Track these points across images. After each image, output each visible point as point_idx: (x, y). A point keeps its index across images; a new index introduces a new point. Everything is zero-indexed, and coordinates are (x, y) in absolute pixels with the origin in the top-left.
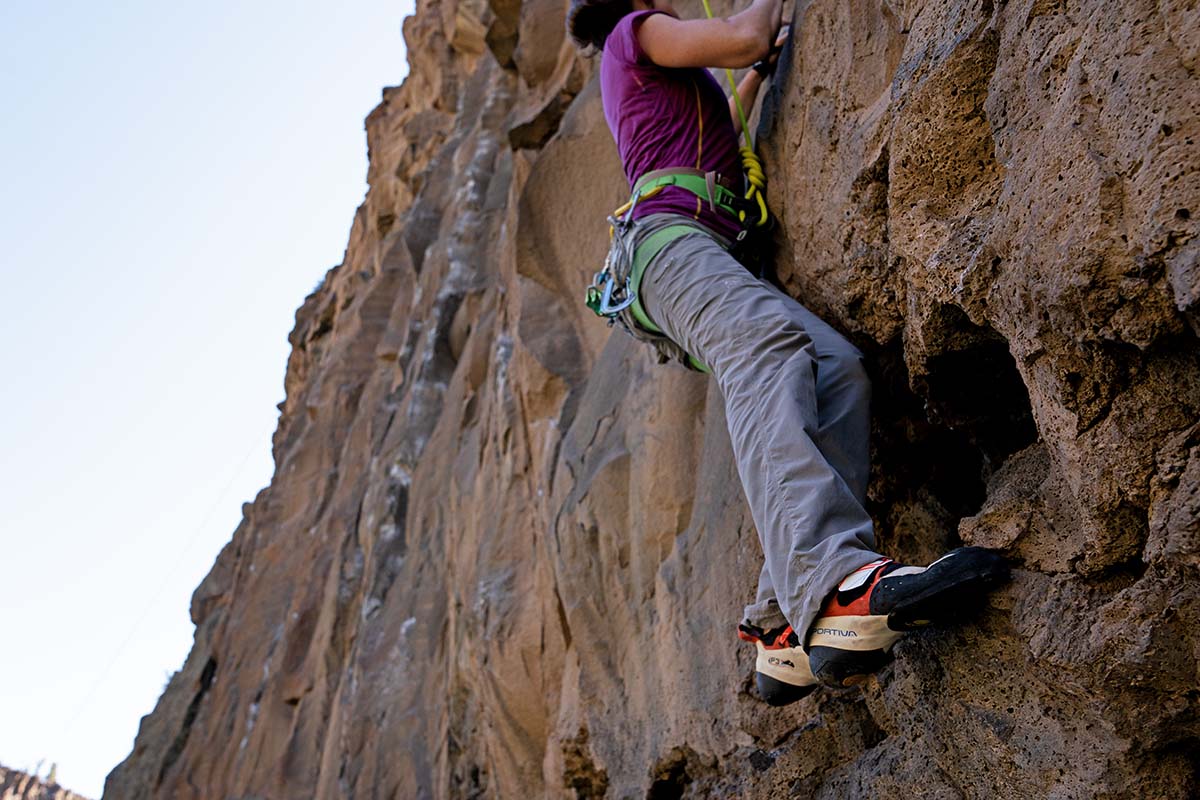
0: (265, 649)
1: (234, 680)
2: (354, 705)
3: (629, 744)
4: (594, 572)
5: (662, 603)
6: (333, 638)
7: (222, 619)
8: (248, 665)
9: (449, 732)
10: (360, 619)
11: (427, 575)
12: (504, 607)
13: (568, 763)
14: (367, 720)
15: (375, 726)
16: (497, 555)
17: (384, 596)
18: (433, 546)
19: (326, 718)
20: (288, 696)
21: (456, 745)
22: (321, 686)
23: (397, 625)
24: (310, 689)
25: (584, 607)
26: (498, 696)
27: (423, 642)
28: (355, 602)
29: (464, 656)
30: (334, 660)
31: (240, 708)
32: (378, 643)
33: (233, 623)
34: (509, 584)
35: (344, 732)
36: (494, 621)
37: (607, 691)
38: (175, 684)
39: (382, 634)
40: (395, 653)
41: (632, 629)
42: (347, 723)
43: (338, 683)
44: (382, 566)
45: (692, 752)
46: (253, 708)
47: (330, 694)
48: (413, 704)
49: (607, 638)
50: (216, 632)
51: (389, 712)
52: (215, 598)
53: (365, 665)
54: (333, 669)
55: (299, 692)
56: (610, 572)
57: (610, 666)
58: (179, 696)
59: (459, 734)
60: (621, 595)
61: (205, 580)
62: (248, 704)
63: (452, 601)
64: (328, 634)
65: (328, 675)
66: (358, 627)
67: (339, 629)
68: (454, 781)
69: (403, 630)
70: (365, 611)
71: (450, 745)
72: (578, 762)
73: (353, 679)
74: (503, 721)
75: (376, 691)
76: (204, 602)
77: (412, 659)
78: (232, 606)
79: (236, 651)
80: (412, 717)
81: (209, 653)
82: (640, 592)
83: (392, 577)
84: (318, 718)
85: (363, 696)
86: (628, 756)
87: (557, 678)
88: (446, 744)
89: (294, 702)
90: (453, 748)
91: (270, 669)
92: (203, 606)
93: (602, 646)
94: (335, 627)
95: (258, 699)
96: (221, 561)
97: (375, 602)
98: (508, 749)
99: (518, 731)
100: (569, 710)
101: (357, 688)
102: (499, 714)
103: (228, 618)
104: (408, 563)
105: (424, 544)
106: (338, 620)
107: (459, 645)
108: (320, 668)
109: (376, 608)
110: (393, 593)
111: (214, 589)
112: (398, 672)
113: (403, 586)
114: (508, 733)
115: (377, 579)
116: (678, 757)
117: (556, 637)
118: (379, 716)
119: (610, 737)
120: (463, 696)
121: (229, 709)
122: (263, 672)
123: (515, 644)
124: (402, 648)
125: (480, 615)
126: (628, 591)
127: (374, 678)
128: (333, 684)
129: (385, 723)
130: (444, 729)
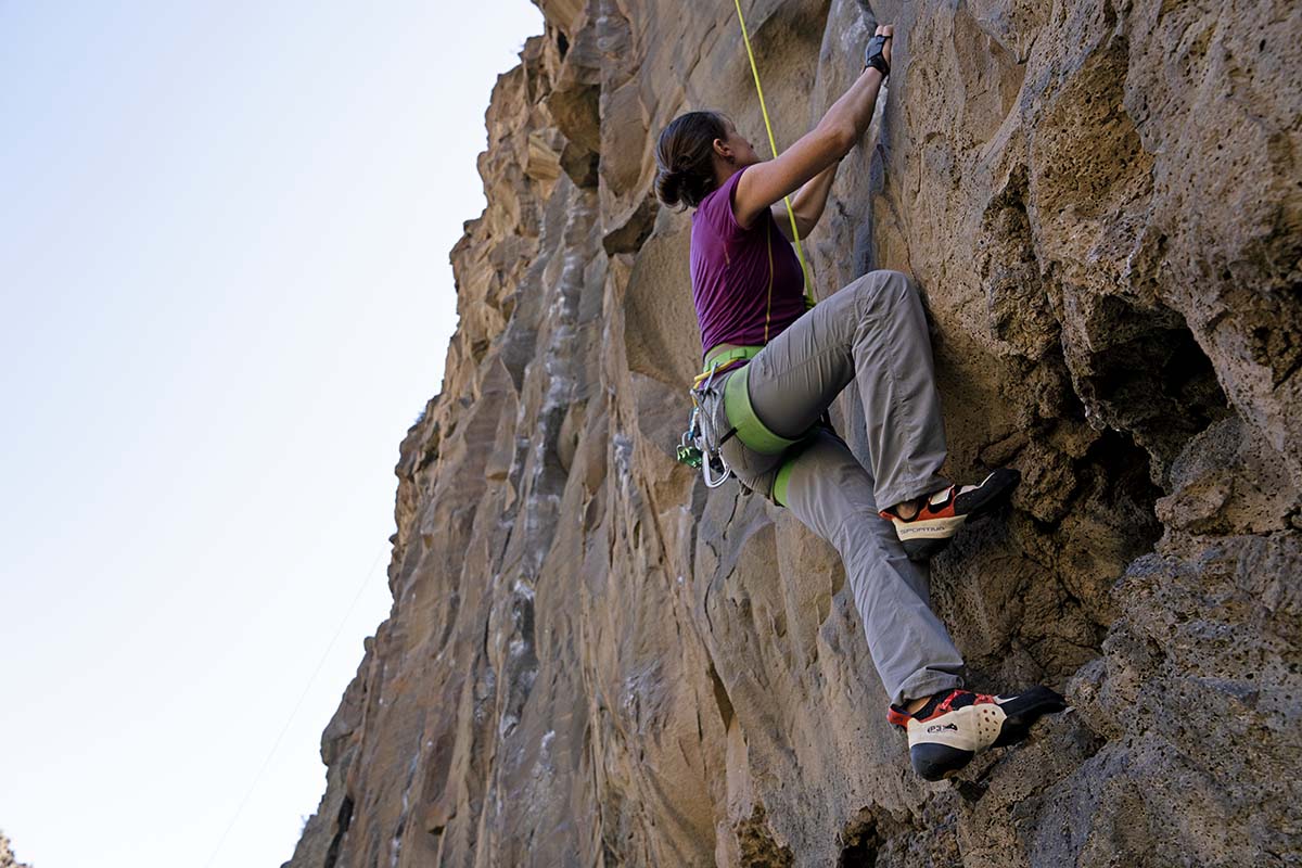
0: (402, 782)
1: (373, 817)
2: (501, 828)
3: (810, 815)
4: (751, 645)
5: (828, 664)
6: (472, 760)
7: (354, 757)
8: (387, 799)
9: (603, 842)
10: (498, 739)
11: (562, 685)
12: (655, 700)
13: (744, 847)
14: (516, 840)
15: (524, 846)
16: (641, 648)
17: (520, 712)
18: (565, 656)
19: (472, 844)
20: (431, 825)
21: (612, 855)
22: (464, 812)
23: (537, 739)
24: (453, 816)
25: (744, 682)
26: (659, 790)
27: (565, 754)
28: (490, 723)
29: (613, 762)
30: (475, 783)
31: (382, 845)
32: (519, 760)
33: (367, 758)
34: (657, 676)
35: (493, 856)
36: (647, 715)
37: (778, 764)
38: (312, 828)
39: (522, 751)
40: (538, 768)
41: (799, 696)
42: (496, 846)
43: (481, 807)
44: (515, 682)
45: (882, 810)
46: (395, 843)
47: (474, 818)
48: (561, 819)
49: (772, 711)
50: (350, 770)
51: (537, 830)
52: (344, 737)
53: (508, 784)
54: (475, 794)
55: (443, 820)
56: (768, 642)
57: (778, 739)
58: (319, 838)
59: (615, 842)
60: (782, 664)
61: (333, 719)
62: (392, 838)
63: (594, 706)
64: (467, 756)
65: (470, 800)
66: (496, 749)
67: (478, 751)
69: (544, 745)
70: (502, 731)
71: (605, 855)
72: (754, 844)
73: (497, 801)
74: (666, 817)
75: (522, 810)
76: (335, 741)
77: (555, 773)
78: (364, 742)
79: (373, 785)
80: (563, 832)
81: (345, 791)
82: (801, 657)
83: (526, 693)
84: (464, 845)
85: (510, 816)
86: (811, 828)
87: (720, 765)
88: (602, 855)
89: (438, 831)
90: (609, 859)
91: (409, 802)
92: (334, 746)
93: (767, 719)
94: (473, 750)
95: (399, 834)
96: (347, 698)
97: (511, 720)
98: (674, 846)
99: (684, 825)
100: (738, 792)
101: (502, 808)
102: (662, 808)
103: (361, 755)
104: (540, 676)
105: (555, 655)
106: (475, 741)
107: (606, 750)
108: (462, 793)
109: (514, 725)
110: (529, 708)
111: (343, 728)
112: (543, 787)
113: (539, 700)
114: (673, 829)
115: (512, 696)
116: (867, 818)
117: (715, 721)
118: (528, 835)
119: (789, 811)
120: (615, 803)
121: (371, 845)
122: (402, 805)
123: (671, 734)
124: (544, 762)
125: (631, 711)
126: (789, 658)
127: (518, 796)
128: (477, 808)
129: (534, 842)
130: (598, 839)
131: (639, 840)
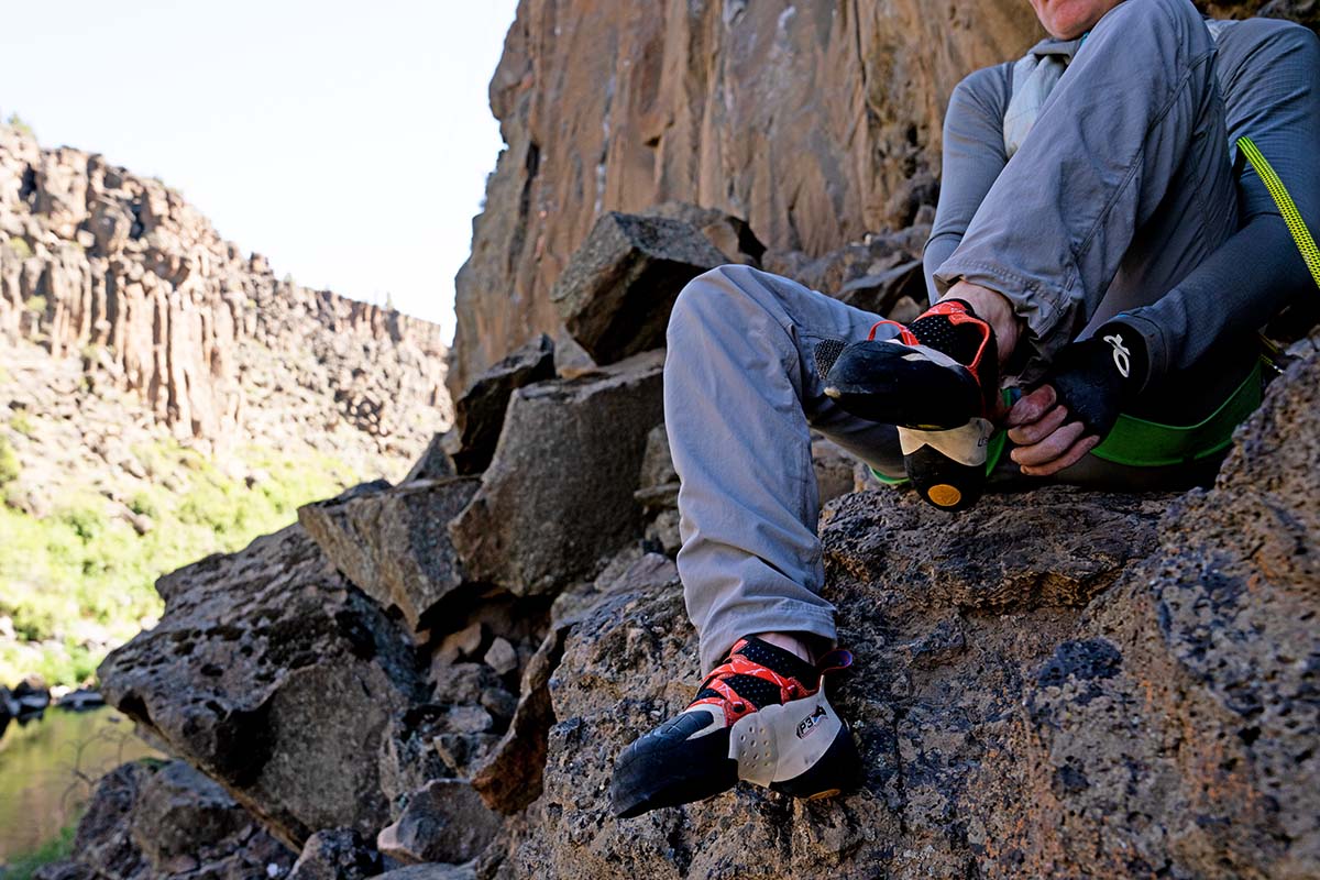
0: (600, 107)
1: (571, 148)
2: (734, 120)
6: (690, 60)
7: (534, 98)
8: (584, 129)
9: (867, 105)
10: (722, 29)
14: (752, 130)
15: (762, 135)
19: (696, 148)
20: (647, 137)
21: (877, 117)
22: (684, 117)
23: (771, 20)
24: (671, 124)
27: (809, 31)
28: (708, 17)
30: (694, 85)
31: (586, 173)
32: (751, 47)
33: (550, 95)
35: (725, 150)
38: (494, 183)
39: (754, 36)
40: (775, 51)
42: (728, 141)
43: (703, 111)
46: (600, 170)
47: (696, 123)
48: (805, 102)
50: (531, 115)
51: (777, 116)
52: (512, 88)
53: (739, 73)
54: (696, 95)
55: (659, 130)
58: (508, 186)
61: (498, 70)
62: (594, 166)
64: (683, 56)
65: (691, 102)
66: (720, 40)
67: (696, 49)
68: (877, 157)
69: (781, 24)
70: (727, 17)
71: (870, 118)
73: (726, 95)
75: (758, 98)
76: (502, 94)
77: (798, 53)
78: (542, 83)
79: (567, 118)
80: (808, 115)
81: (528, 136)
84: (688, 151)
85: (744, 106)
88: (864, 119)
89: (654, 142)
90: (873, 122)
91: (610, 126)
92: (502, 99)
94: (690, 48)
95: (603, 160)
96: (509, 45)
101: (735, 100)
103: (541, 97)
106: (693, 38)
108: (681, 96)
109: (740, 11)
111: (509, 79)
112: (783, 72)
118: (766, 123)
120: (885, 56)
121: (574, 176)
122: (603, 132)
124: (783, 44)
127: (753, 85)
128: (698, 111)
129: (774, 130)
130: (859, 105)
131: (919, 85)
